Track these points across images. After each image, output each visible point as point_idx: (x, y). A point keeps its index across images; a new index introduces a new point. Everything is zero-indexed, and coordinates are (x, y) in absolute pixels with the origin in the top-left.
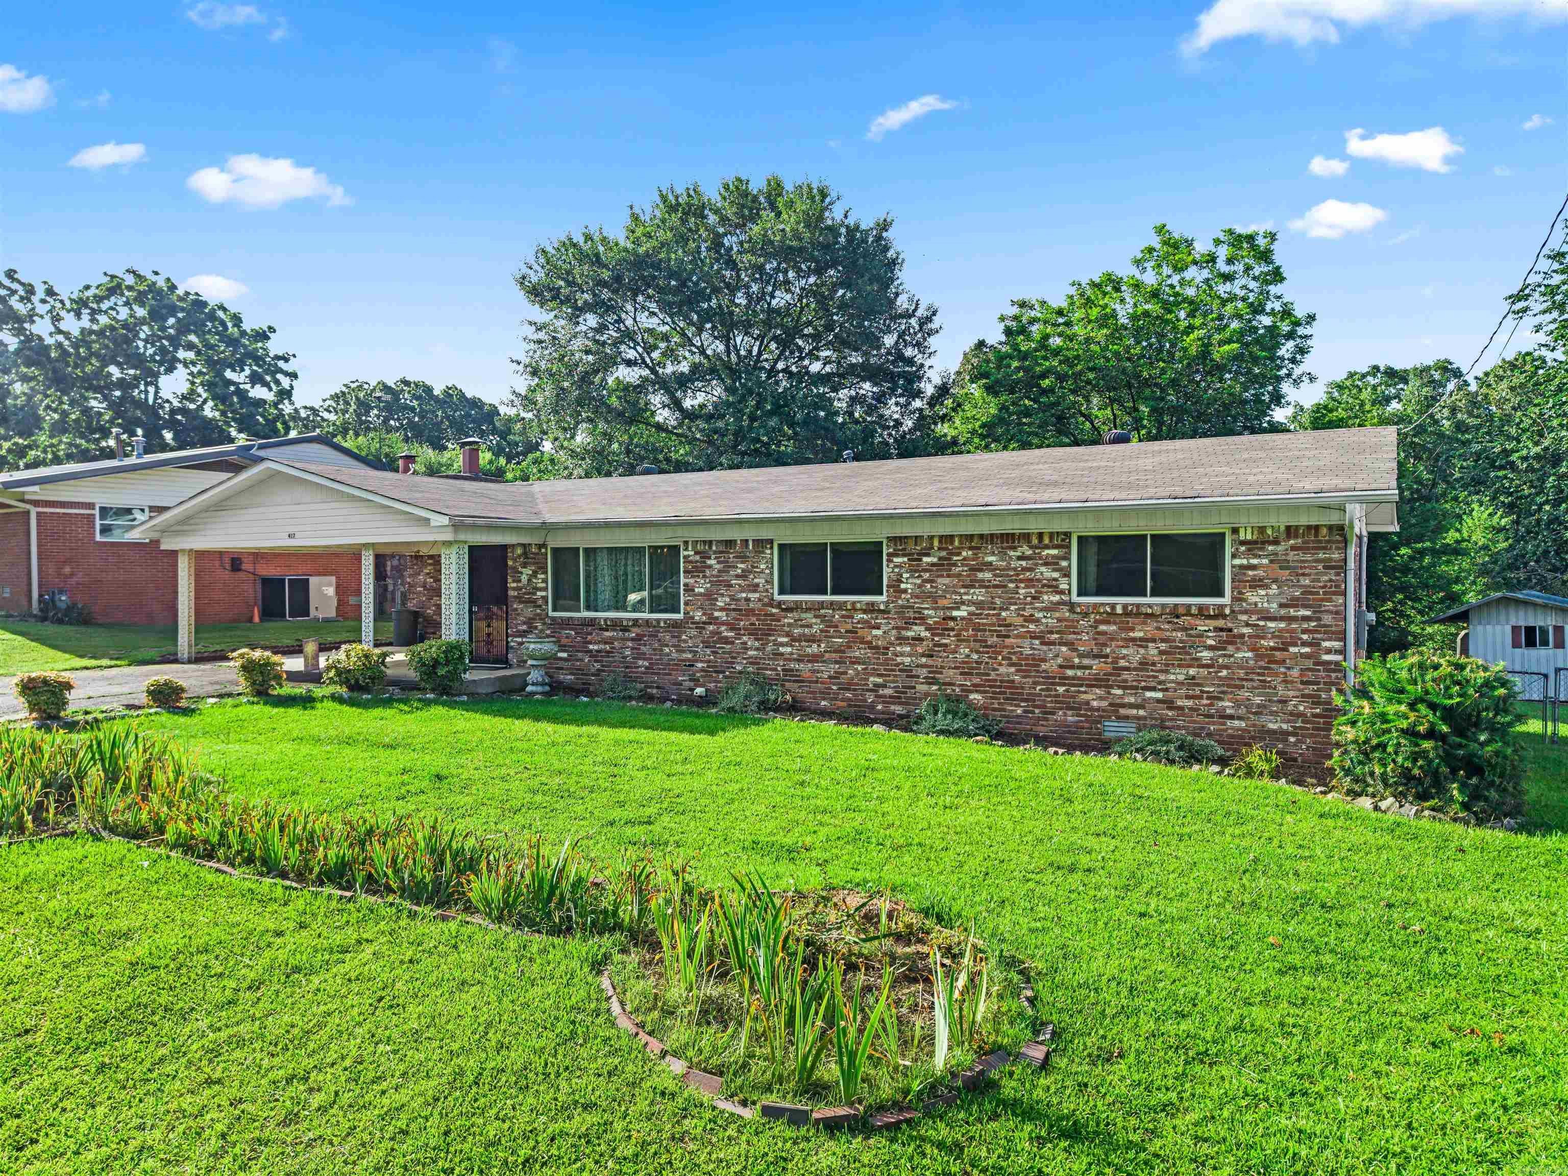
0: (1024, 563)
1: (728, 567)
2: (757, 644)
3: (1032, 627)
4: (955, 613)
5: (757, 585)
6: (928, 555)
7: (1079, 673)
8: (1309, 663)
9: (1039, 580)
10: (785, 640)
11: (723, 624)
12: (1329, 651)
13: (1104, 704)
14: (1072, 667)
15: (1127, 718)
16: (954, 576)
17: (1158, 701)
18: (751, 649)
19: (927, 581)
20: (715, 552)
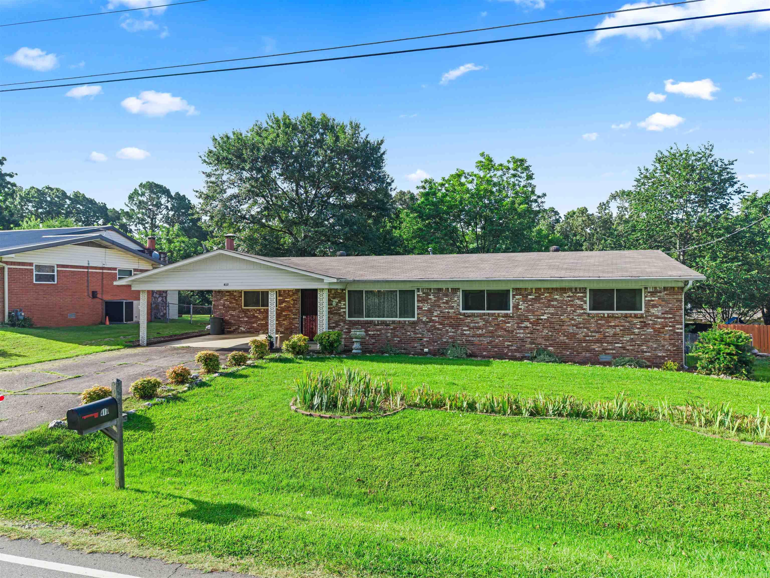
0: (569, 299)
1: (439, 299)
2: (453, 330)
3: (573, 322)
4: (542, 317)
5: (453, 306)
6: (530, 295)
7: (591, 338)
8: (672, 333)
9: (576, 305)
10: (466, 328)
11: (436, 322)
12: (678, 329)
13: (600, 349)
14: (588, 336)
15: (609, 354)
16: (542, 303)
17: (620, 347)
18: (450, 332)
19: (530, 305)
20: (433, 293)
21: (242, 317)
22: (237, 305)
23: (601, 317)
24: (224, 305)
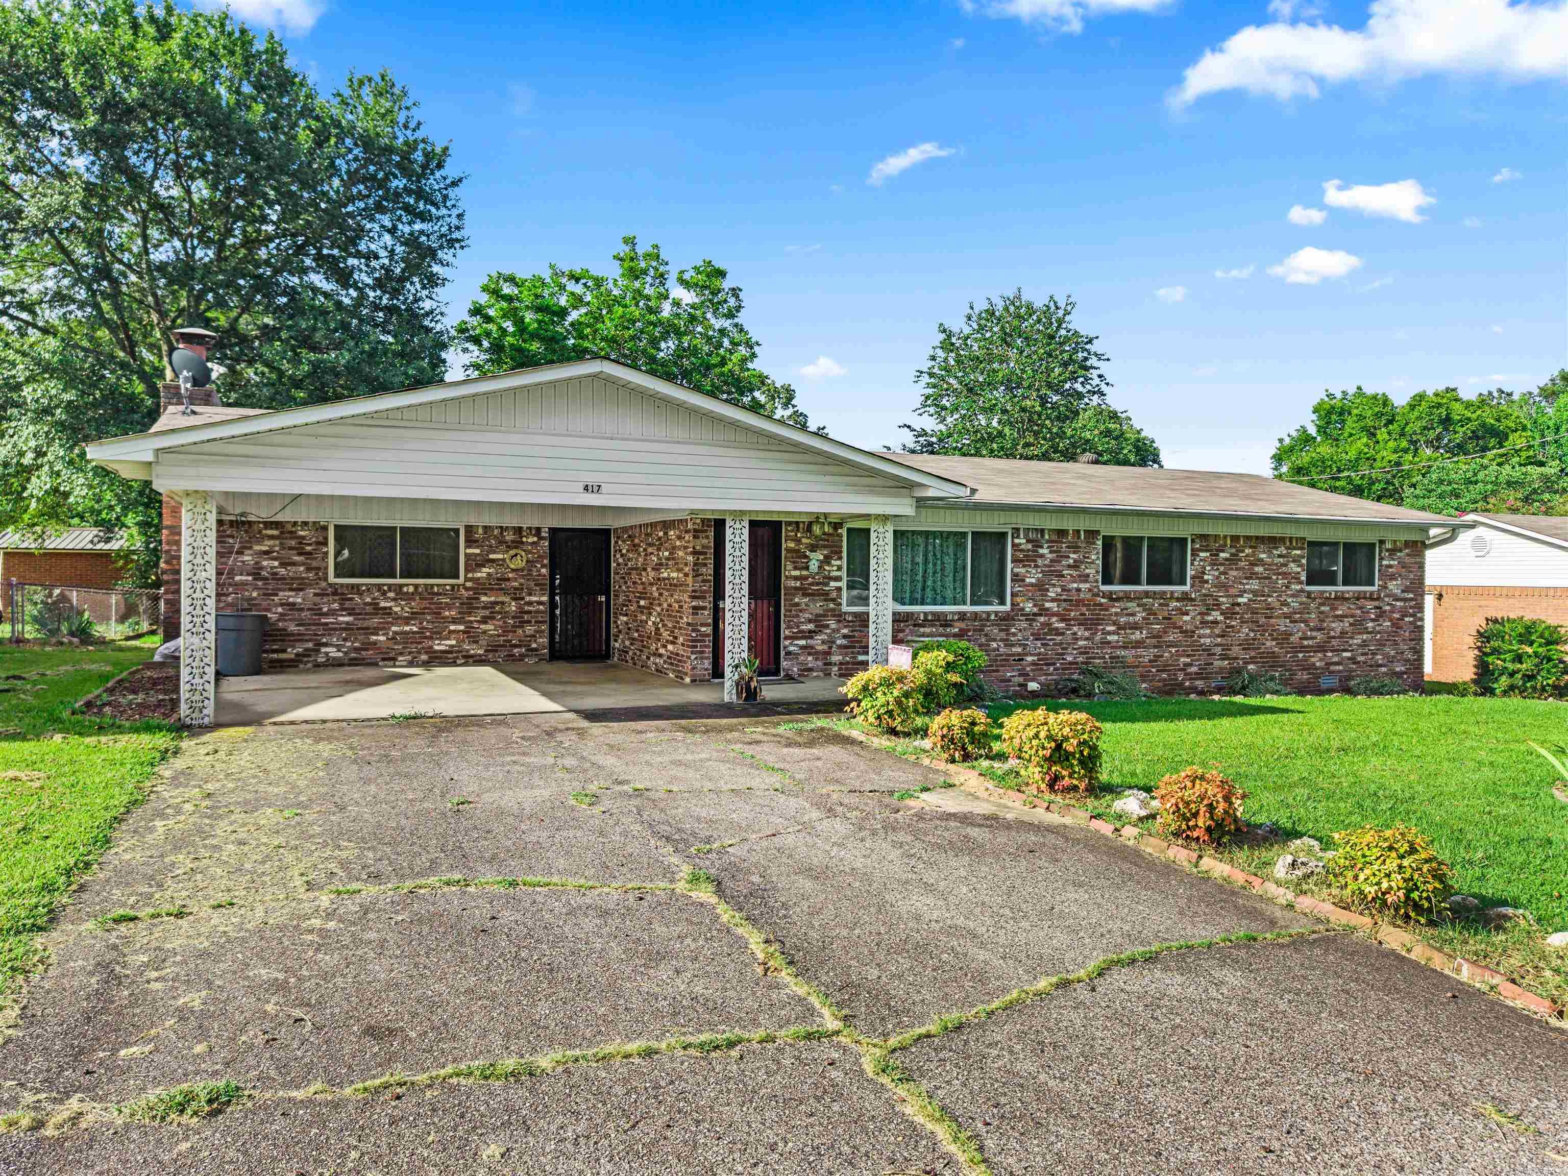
0: (1282, 560)
1: (1060, 556)
2: (1087, 634)
3: (1285, 609)
4: (1240, 600)
5: (1088, 576)
6: (1223, 551)
7: (1310, 642)
9: (1290, 574)
10: (1112, 628)
11: (1054, 615)
13: (1323, 664)
14: (1306, 638)
15: (1333, 672)
16: (1240, 569)
17: (1349, 659)
18: (1081, 639)
19: (1221, 573)
20: (1048, 541)
21: (332, 613)
22: (309, 569)
23: (1327, 598)
24: (256, 573)
